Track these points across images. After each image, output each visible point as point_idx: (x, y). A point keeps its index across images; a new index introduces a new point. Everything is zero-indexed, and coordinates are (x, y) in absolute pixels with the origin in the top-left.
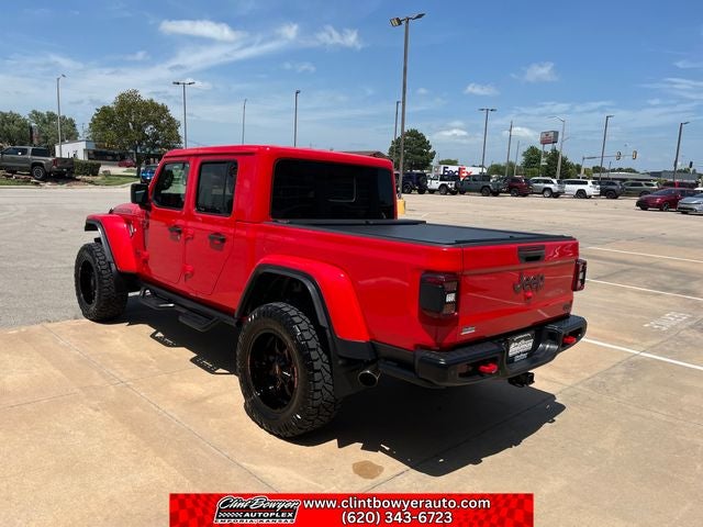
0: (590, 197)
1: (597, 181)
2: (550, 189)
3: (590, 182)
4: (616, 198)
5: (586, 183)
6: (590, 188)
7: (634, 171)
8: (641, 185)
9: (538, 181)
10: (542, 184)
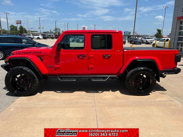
0: (40, 39)
1: (42, 35)
2: (31, 37)
3: (40, 35)
4: (46, 39)
5: (39, 35)
6: (41, 37)
7: (37, 32)
8: (51, 36)
9: (27, 35)
10: (28, 36)
